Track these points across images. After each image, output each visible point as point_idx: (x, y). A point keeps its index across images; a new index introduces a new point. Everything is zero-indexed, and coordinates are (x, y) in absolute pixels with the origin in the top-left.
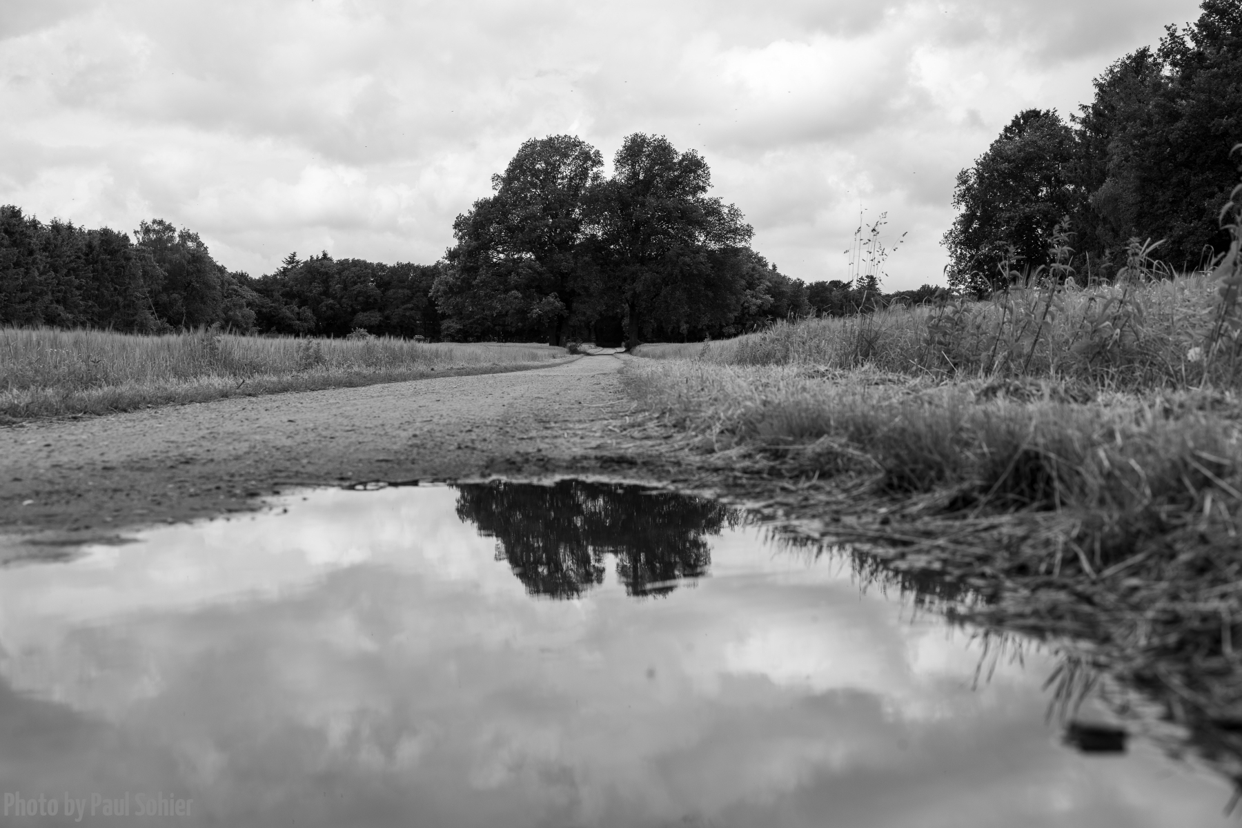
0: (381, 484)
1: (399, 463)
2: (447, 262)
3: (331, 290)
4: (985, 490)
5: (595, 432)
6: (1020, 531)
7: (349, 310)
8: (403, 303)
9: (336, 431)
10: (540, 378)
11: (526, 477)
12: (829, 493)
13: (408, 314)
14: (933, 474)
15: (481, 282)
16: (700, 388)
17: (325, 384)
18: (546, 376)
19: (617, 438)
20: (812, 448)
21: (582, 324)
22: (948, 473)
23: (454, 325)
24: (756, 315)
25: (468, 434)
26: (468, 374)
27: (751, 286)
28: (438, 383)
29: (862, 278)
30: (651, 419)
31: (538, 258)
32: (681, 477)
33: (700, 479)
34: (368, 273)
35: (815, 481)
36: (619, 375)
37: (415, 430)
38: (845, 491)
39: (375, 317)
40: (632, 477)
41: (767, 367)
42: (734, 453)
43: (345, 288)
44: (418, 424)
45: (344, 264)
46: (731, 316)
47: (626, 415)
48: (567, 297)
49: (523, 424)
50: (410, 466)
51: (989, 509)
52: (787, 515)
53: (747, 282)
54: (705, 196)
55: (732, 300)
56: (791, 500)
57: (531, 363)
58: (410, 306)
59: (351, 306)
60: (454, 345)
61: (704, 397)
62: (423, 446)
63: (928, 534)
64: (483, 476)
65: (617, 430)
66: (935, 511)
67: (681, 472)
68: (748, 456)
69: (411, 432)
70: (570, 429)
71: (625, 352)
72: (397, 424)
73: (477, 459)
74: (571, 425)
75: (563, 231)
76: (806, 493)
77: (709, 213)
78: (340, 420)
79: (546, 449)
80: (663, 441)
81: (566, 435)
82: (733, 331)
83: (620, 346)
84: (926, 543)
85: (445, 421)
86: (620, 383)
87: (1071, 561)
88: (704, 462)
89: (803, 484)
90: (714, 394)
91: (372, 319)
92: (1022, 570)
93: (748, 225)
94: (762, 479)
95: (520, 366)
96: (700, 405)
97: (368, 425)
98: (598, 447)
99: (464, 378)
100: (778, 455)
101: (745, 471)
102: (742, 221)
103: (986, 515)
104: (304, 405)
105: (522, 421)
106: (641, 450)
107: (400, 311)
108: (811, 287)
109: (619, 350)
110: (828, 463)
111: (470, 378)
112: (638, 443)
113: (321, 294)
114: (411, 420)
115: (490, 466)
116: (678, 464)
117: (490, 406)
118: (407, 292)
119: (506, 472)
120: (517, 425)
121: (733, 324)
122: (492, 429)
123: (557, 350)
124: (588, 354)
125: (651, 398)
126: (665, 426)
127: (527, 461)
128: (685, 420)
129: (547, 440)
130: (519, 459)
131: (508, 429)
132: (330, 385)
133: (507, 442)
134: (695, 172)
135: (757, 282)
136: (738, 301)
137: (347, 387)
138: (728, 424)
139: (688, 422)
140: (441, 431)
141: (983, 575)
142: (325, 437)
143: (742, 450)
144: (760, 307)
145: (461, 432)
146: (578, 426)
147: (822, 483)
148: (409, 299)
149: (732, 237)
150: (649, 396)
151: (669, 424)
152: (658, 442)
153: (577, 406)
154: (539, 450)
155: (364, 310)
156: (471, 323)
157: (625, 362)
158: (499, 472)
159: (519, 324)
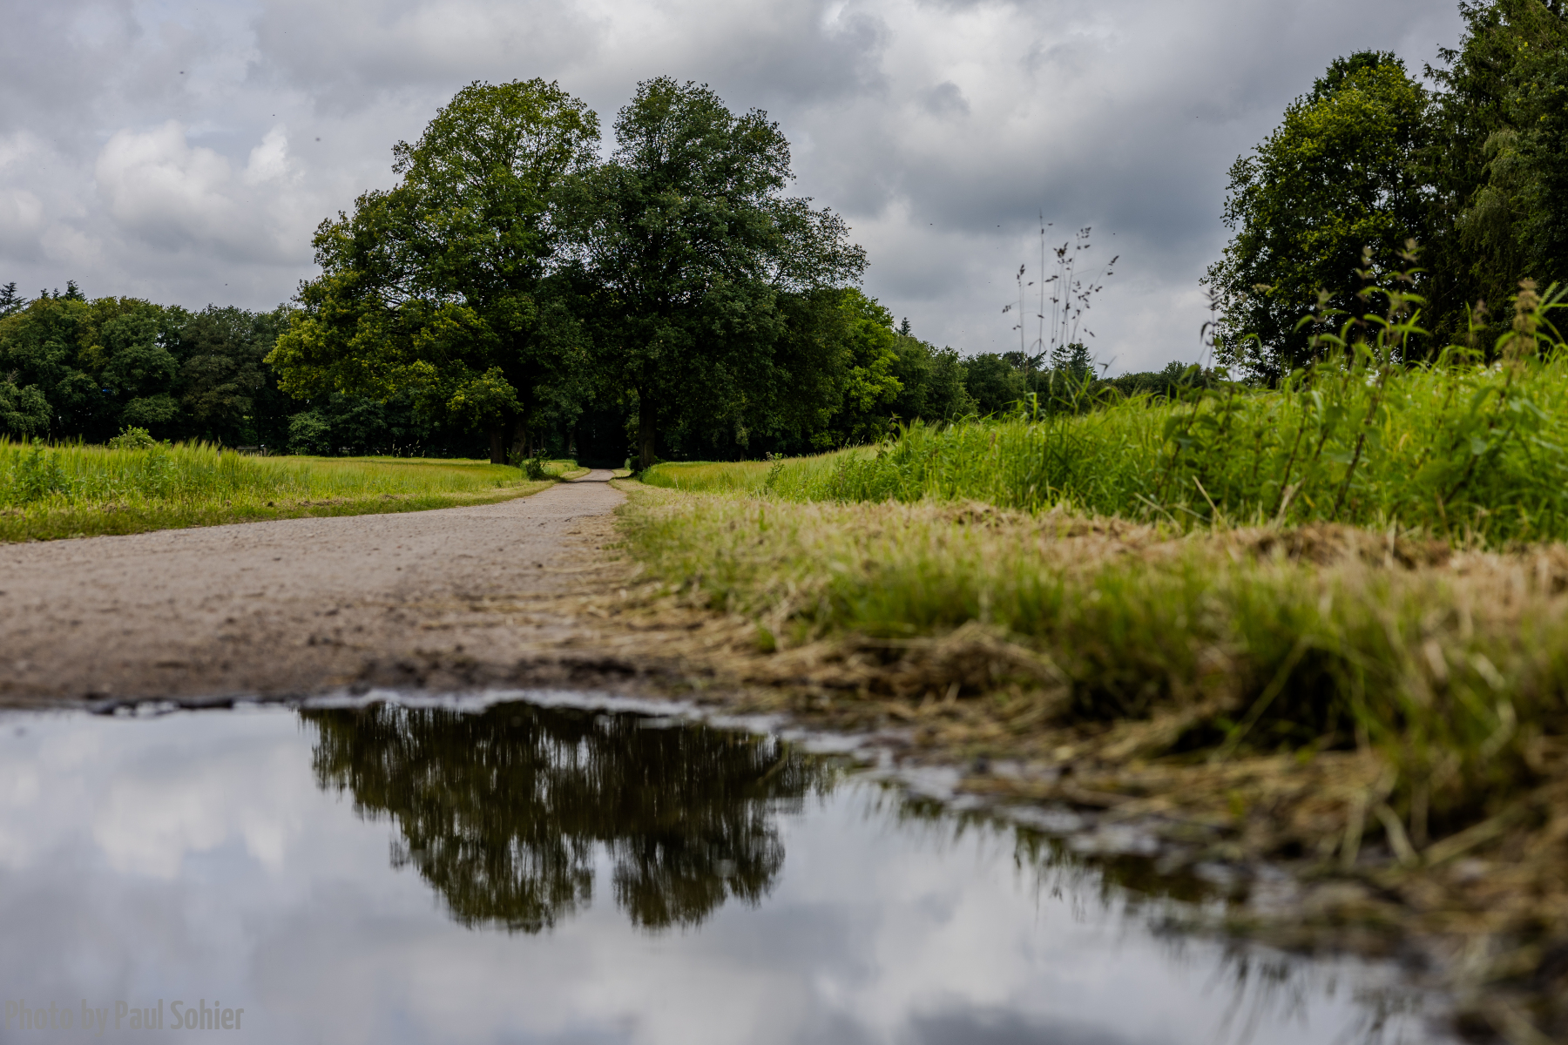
0: (165, 706)
1: (200, 668)
2: (301, 306)
3: (80, 355)
4: (1237, 715)
5: (564, 616)
6: (1293, 786)
7: (115, 392)
8: (219, 382)
9: (82, 610)
10: (471, 522)
11: (434, 695)
12: (973, 724)
13: (227, 401)
14: (1151, 688)
15: (363, 343)
16: (756, 540)
17: (66, 529)
18: (483, 519)
19: (602, 627)
20: (946, 644)
21: (553, 424)
22: (1178, 687)
23: (313, 423)
24: (871, 412)
25: (330, 618)
26: (338, 512)
27: (862, 359)
28: (279, 529)
29: (1062, 349)
30: (666, 595)
31: (472, 303)
32: (714, 695)
33: (748, 699)
34: (153, 324)
35: (950, 702)
36: (615, 519)
37: (233, 610)
38: (1003, 719)
39: (166, 407)
40: (626, 695)
41: (883, 504)
42: (811, 653)
43: (108, 351)
44: (237, 601)
45: (106, 309)
46: (825, 413)
47: (622, 588)
48: (523, 375)
49: (431, 602)
50: (217, 673)
51: (1246, 749)
52: (897, 760)
53: (856, 353)
54: (783, 194)
55: (826, 385)
56: (907, 735)
57: (456, 495)
58: (231, 386)
59: (119, 386)
60: (311, 461)
61: (763, 557)
62: (245, 639)
63: (1138, 792)
64: (355, 692)
65: (604, 613)
66: (1155, 753)
67: (713, 688)
68: (836, 659)
69: (223, 614)
70: (518, 611)
71: (632, 476)
72: (198, 599)
73: (344, 663)
74: (519, 604)
75: (520, 253)
76: (932, 724)
77: (785, 228)
78: (91, 591)
79: (473, 647)
80: (685, 634)
81: (510, 622)
82: (828, 441)
83: (621, 466)
84: (1131, 807)
85: (288, 595)
86: (617, 532)
87: (1375, 835)
88: (756, 669)
89: (929, 707)
90: (781, 550)
91: (160, 410)
92: (1290, 850)
93: (856, 248)
94: (857, 699)
95: (435, 501)
96: (753, 568)
97: (145, 601)
98: (568, 643)
99: (329, 520)
100: (887, 658)
101: (827, 685)
102: (847, 240)
103: (1238, 758)
104: (24, 564)
105: (432, 597)
106: (644, 649)
107: (212, 395)
108: (971, 364)
109: (619, 473)
110: (974, 669)
111: (340, 520)
112: (640, 636)
113: (62, 362)
114: (225, 592)
115: (368, 674)
116: (709, 672)
117: (373, 569)
118: (226, 360)
119: (396, 684)
120: (421, 604)
121: (829, 428)
122: (375, 611)
123: (504, 471)
124: (564, 481)
125: (669, 558)
126: (690, 606)
127: (436, 666)
128: (725, 596)
129: (475, 631)
130: (421, 664)
131: (404, 611)
132: (75, 530)
133: (401, 634)
134: (761, 151)
135: (873, 351)
136: (838, 386)
137: (108, 534)
138: (803, 604)
139: (731, 600)
140: (279, 613)
141: (1224, 861)
142: (62, 622)
143: (826, 648)
144: (878, 398)
145: (317, 614)
146: (533, 605)
147: (962, 707)
148: (230, 374)
149: (828, 270)
150: (665, 554)
151: (698, 603)
152: (677, 634)
153: (534, 571)
154: (459, 648)
155: (144, 394)
156: (345, 421)
157: (630, 496)
158: (384, 685)
159: (436, 424)
